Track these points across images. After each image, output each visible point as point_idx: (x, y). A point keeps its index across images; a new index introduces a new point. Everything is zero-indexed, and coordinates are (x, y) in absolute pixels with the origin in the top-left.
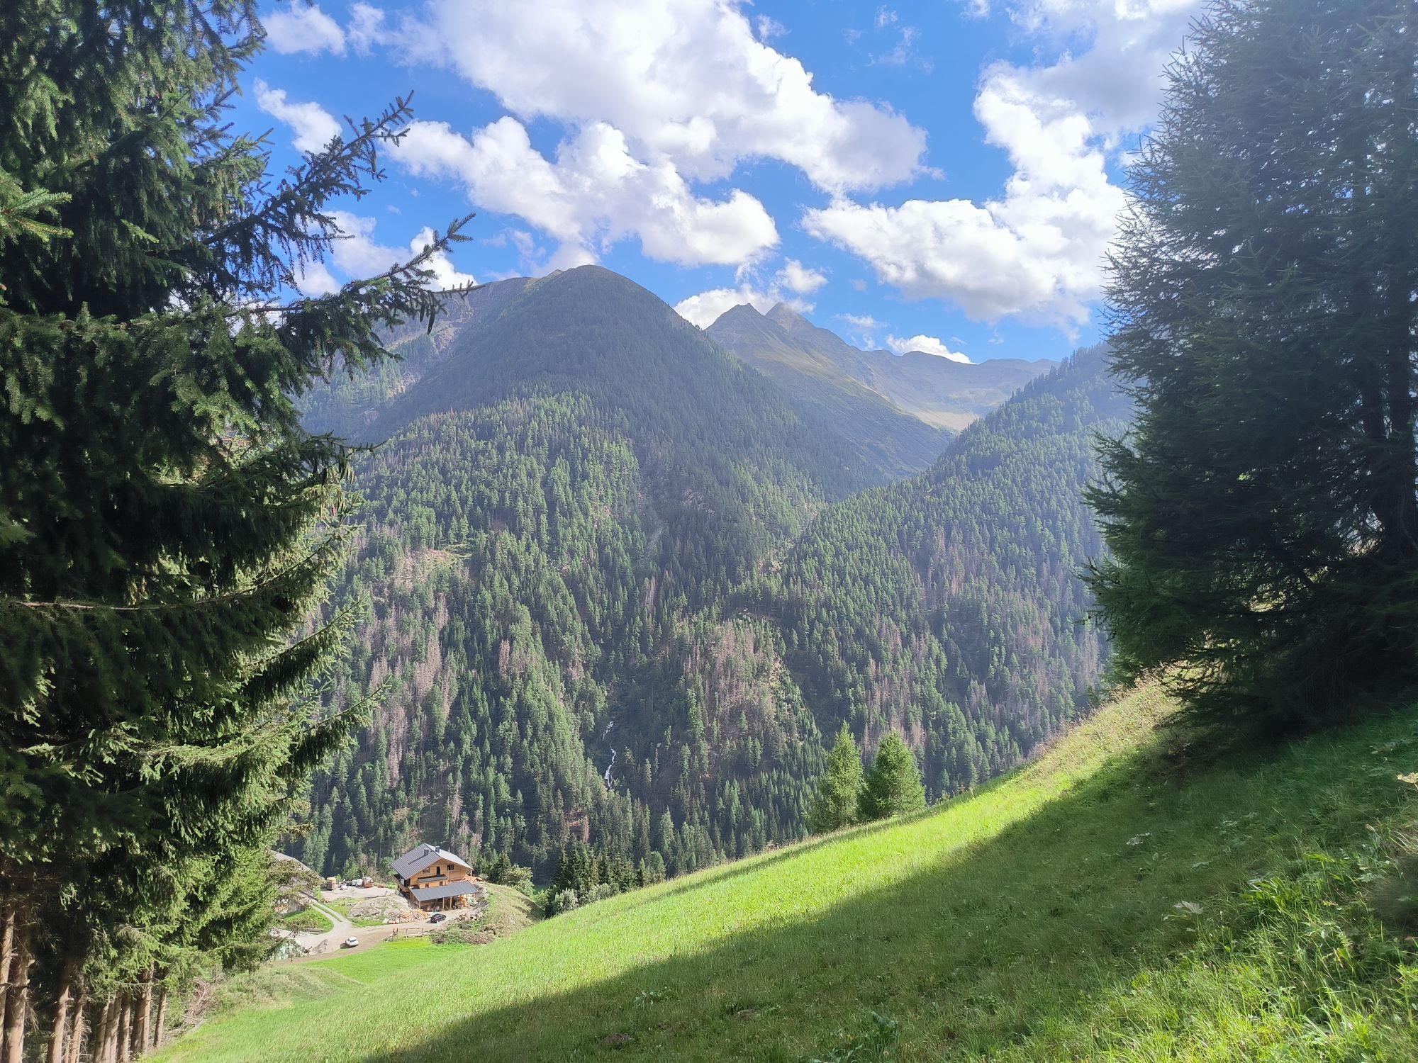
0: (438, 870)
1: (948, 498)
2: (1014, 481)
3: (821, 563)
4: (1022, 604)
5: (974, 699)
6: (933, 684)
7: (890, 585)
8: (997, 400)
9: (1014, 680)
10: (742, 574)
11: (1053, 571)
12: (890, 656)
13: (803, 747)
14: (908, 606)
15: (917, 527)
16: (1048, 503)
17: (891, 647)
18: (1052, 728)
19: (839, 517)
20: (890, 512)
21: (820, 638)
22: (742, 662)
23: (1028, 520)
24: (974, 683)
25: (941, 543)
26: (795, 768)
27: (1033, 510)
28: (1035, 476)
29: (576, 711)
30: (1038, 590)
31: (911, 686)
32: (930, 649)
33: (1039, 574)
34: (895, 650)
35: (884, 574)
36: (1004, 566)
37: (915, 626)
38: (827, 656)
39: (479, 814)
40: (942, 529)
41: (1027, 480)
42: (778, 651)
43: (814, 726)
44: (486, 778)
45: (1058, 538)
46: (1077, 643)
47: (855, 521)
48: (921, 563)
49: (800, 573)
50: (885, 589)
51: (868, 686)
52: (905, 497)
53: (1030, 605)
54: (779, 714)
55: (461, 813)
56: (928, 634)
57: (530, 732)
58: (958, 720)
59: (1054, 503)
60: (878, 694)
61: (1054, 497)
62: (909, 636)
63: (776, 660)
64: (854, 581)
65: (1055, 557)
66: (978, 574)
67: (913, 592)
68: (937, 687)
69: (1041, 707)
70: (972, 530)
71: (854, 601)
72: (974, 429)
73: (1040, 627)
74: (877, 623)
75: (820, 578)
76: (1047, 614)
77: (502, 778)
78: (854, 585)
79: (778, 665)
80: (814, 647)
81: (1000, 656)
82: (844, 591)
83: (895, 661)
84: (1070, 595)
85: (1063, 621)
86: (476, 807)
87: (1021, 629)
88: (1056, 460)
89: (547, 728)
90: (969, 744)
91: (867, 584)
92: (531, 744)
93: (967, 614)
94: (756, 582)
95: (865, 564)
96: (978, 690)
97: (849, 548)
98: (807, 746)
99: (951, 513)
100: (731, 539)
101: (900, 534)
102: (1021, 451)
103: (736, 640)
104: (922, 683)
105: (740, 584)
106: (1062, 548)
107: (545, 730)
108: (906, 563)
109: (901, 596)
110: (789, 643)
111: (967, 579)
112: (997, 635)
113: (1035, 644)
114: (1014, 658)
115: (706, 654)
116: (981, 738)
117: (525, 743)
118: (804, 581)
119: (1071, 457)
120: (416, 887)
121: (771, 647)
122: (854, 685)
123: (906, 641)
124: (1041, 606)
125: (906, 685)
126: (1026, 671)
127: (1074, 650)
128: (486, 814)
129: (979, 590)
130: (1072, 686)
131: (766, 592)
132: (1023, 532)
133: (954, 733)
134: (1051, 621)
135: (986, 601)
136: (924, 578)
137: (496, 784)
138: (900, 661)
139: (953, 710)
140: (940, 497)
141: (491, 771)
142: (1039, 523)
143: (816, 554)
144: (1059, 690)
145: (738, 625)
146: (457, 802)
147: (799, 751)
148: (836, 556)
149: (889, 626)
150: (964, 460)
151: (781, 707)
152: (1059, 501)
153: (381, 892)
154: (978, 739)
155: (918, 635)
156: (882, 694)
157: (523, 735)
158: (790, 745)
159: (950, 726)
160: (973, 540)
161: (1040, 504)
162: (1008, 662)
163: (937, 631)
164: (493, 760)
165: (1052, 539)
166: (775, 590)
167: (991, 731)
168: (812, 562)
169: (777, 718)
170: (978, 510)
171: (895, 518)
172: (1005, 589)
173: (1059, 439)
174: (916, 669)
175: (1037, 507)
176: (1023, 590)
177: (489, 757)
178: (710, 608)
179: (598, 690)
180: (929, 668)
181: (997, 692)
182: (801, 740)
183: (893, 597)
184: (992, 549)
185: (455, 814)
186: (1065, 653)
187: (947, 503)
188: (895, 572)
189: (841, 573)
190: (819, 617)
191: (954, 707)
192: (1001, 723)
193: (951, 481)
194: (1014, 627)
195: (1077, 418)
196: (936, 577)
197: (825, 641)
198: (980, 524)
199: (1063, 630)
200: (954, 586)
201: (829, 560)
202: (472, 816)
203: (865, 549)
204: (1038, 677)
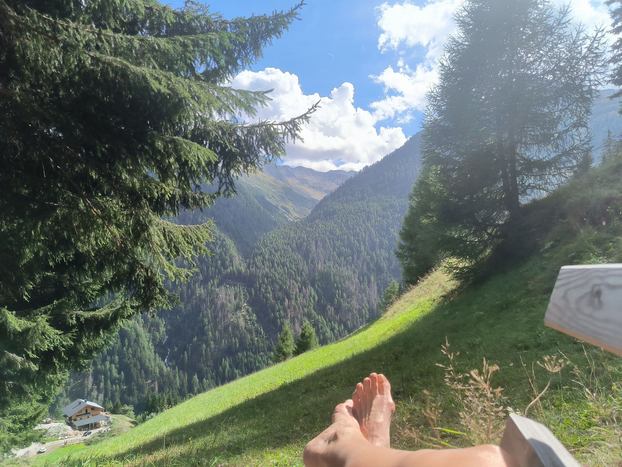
0: (86, 411)
1: (316, 228)
2: (342, 221)
3: (264, 258)
4: (347, 272)
5: (329, 313)
6: (312, 308)
7: (293, 266)
8: (334, 187)
9: (345, 304)
10: (228, 264)
11: (358, 258)
12: (294, 297)
13: (257, 340)
14: (301, 275)
15: (304, 241)
16: (356, 230)
17: (294, 293)
18: (360, 323)
19: (271, 238)
20: (292, 235)
21: (264, 291)
22: (229, 304)
23: (348, 238)
24: (329, 306)
25: (314, 248)
26: (254, 350)
27: (350, 233)
28: (350, 219)
29: (149, 331)
30: (353, 266)
31: (303, 309)
32: (310, 293)
33: (353, 259)
34: (296, 295)
35: (291, 262)
36: (339, 257)
37: (304, 284)
38: (267, 299)
39: (102, 385)
40: (314, 242)
41: (347, 220)
42: (245, 299)
43: (262, 330)
44: (105, 366)
45: (360, 244)
46: (369, 287)
47: (278, 239)
48: (306, 256)
49: (254, 263)
50: (291, 268)
51: (285, 311)
52: (298, 228)
53: (350, 273)
54: (247, 326)
55: (93, 385)
56: (309, 286)
57: (127, 344)
58: (323, 323)
59: (358, 230)
60: (289, 314)
61: (358, 227)
62: (302, 288)
63: (244, 302)
64: (278, 265)
65: (359, 252)
66: (329, 260)
67: (303, 269)
68: (314, 309)
69: (356, 315)
70: (326, 241)
71: (279, 274)
72: (325, 199)
73: (354, 281)
74: (288, 283)
75: (263, 264)
76: (357, 276)
77: (113, 366)
78: (278, 267)
79: (245, 304)
80: (261, 295)
81: (339, 294)
82: (274, 270)
83: (296, 299)
84: (365, 267)
85: (363, 278)
86: (100, 382)
87: (347, 282)
88: (358, 212)
89: (136, 341)
90: (327, 333)
91: (283, 267)
92: (127, 349)
93: (325, 277)
94: (234, 268)
95: (283, 258)
96: (331, 310)
97: (276, 251)
98: (259, 339)
99: (317, 235)
100: (223, 249)
101: (297, 244)
102: (344, 208)
103: (226, 295)
104: (308, 308)
105: (227, 269)
106: (362, 248)
107: (134, 342)
108: (300, 257)
109: (298, 271)
110: (250, 294)
111: (325, 263)
112: (337, 285)
113: (352, 289)
114: (345, 295)
115: (212, 302)
116: (332, 329)
117: (125, 349)
118: (256, 266)
119: (364, 211)
120: (75, 420)
121: (242, 297)
122: (279, 311)
123: (300, 290)
124: (354, 272)
125: (301, 310)
126: (349, 300)
127: (368, 290)
128: (105, 384)
129: (330, 267)
130: (367, 305)
131: (239, 272)
132: (346, 242)
133: (322, 327)
134: (358, 278)
135: (333, 271)
136: (307, 263)
137: (110, 370)
138: (298, 299)
139: (320, 318)
140: (313, 228)
141: (108, 363)
142: (352, 238)
143: (261, 254)
144: (363, 308)
145: (227, 287)
146: (91, 379)
147: (256, 342)
148: (270, 255)
149: (293, 284)
150: (322, 212)
151: (247, 323)
152: (359, 228)
153: (57, 424)
154: (331, 330)
155: (305, 287)
156: (291, 314)
157: (123, 344)
158: (252, 339)
159: (320, 326)
160: (327, 246)
161: (353, 230)
162: (342, 297)
163: (313, 286)
164: (108, 358)
165: (358, 245)
166: (243, 271)
167: (336, 326)
168: (260, 258)
169: (245, 328)
170: (328, 233)
171: (295, 237)
172: (340, 266)
173: (359, 203)
174: (305, 301)
175: (351, 232)
176: (347, 266)
177: (106, 357)
178: (213, 281)
179: (160, 321)
180: (310, 301)
181: (338, 310)
182: (256, 337)
183: (295, 271)
184: (334, 250)
185: (90, 386)
186: (364, 291)
187: (315, 231)
188: (295, 261)
189: (273, 262)
190: (263, 282)
191: (321, 317)
192: (340, 322)
193: (317, 221)
194: (344, 282)
195: (366, 195)
196: (312, 262)
197: (266, 292)
198: (329, 239)
199: (363, 282)
200: (320, 266)
201: (267, 257)
202: (98, 385)
203: (282, 251)
204: (354, 302)
